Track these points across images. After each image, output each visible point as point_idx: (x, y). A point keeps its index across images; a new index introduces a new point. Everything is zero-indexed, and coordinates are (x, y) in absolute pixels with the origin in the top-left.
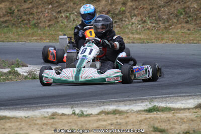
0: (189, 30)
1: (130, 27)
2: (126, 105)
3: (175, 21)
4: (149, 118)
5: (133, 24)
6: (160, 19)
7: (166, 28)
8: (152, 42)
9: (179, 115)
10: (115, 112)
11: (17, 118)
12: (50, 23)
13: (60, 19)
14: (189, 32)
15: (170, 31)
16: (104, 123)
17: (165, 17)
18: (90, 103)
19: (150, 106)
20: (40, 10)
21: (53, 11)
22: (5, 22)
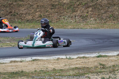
0: (114, 23)
1: (90, 22)
2: (88, 54)
3: (109, 19)
4: (98, 60)
5: (91, 21)
6: (102, 19)
7: (105, 22)
8: (99, 28)
9: (110, 59)
10: (84, 57)
11: (43, 60)
12: (57, 21)
13: (61, 19)
14: (114, 24)
15: (107, 24)
16: (79, 62)
17: (104, 18)
18: (73, 54)
19: (98, 55)
20: (52, 15)
21: (58, 16)
22: (38, 20)
